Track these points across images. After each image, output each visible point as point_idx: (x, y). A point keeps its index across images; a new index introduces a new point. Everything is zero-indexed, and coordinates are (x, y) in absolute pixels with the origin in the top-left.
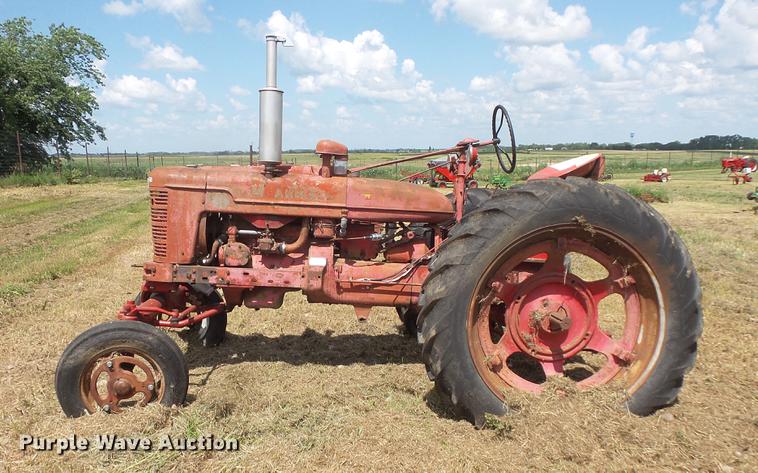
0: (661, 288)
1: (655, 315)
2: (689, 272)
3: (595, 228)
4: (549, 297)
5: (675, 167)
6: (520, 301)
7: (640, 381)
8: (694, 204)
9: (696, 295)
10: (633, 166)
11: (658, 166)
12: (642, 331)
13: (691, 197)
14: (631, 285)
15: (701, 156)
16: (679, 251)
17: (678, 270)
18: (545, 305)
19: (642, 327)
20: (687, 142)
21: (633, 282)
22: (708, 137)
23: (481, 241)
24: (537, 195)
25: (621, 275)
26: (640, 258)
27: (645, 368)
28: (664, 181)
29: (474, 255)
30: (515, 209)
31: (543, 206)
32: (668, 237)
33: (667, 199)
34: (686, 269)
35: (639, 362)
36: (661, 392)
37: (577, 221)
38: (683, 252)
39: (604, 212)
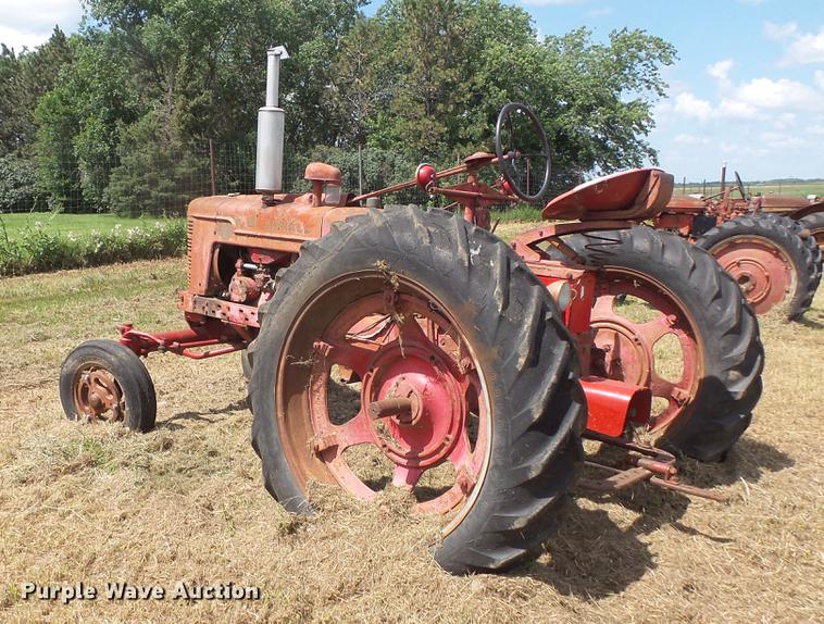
0: (485, 380)
2: (521, 360)
3: (402, 279)
6: (373, 374)
23: (286, 286)
24: (340, 230)
29: (278, 303)
30: (317, 247)
31: (344, 244)
32: (493, 301)
34: (517, 356)
39: (410, 256)
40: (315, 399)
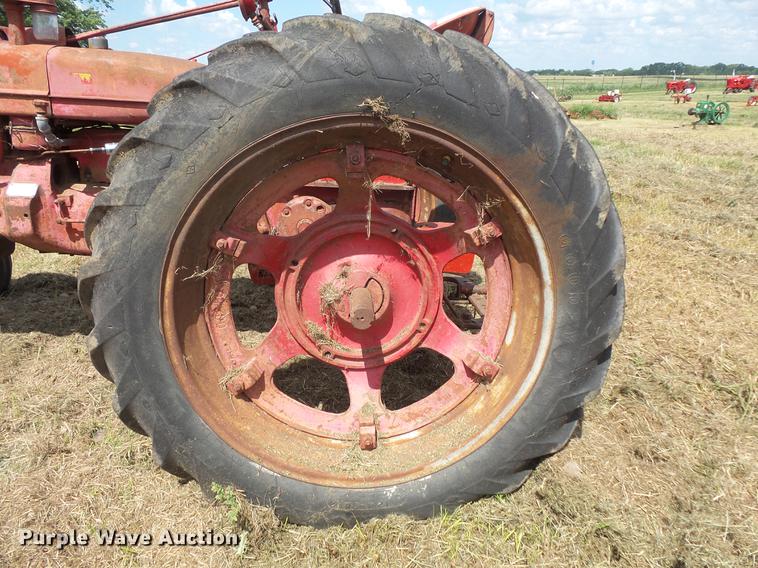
0: (547, 249)
1: (536, 298)
2: (602, 216)
3: (412, 125)
4: (354, 259)
5: (626, 90)
6: (298, 268)
7: (504, 416)
8: (639, 120)
9: (616, 259)
10: (591, 89)
11: (612, 89)
12: (513, 323)
13: (637, 113)
14: (493, 240)
15: (649, 81)
16: (587, 173)
17: (580, 211)
18: (344, 275)
19: (514, 316)
20: (639, 68)
21: (498, 233)
22: (656, 64)
23: (162, 155)
24: (280, 48)
25: (474, 223)
26: (507, 190)
27: (515, 392)
28: (616, 100)
29: (151, 186)
30: (228, 81)
31: (292, 74)
32: (565, 145)
33: (616, 116)
34: (597, 211)
35: (505, 379)
36: (541, 436)
37: (370, 108)
38: (594, 174)
39: (430, 89)
40: (216, 320)
